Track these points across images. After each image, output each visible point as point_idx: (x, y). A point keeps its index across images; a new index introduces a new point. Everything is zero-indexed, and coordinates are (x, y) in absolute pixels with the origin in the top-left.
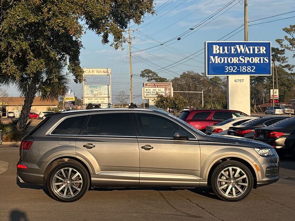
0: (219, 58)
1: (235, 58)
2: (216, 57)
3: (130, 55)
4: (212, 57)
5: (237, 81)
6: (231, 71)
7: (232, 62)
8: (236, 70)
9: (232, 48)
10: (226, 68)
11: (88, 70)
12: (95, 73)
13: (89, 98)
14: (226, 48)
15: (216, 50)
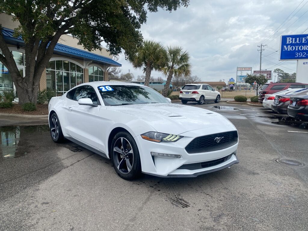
0: (291, 47)
1: (305, 46)
2: (289, 46)
3: (261, 59)
4: (285, 47)
5: (306, 63)
6: (301, 56)
7: (302, 49)
8: (305, 55)
9: (304, 38)
10: (297, 54)
11: (240, 68)
12: (244, 70)
13: (239, 82)
14: (298, 39)
15: (289, 41)
